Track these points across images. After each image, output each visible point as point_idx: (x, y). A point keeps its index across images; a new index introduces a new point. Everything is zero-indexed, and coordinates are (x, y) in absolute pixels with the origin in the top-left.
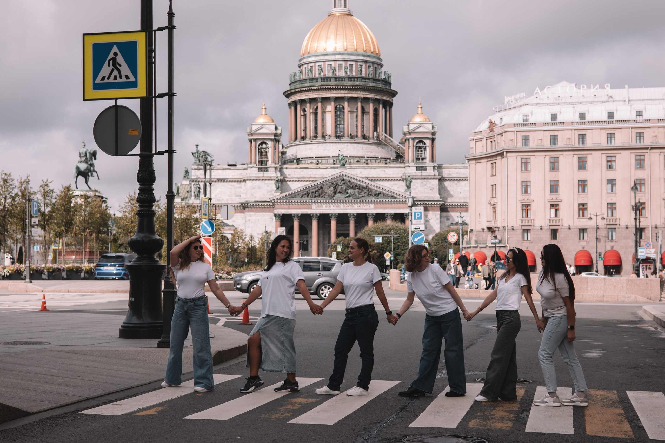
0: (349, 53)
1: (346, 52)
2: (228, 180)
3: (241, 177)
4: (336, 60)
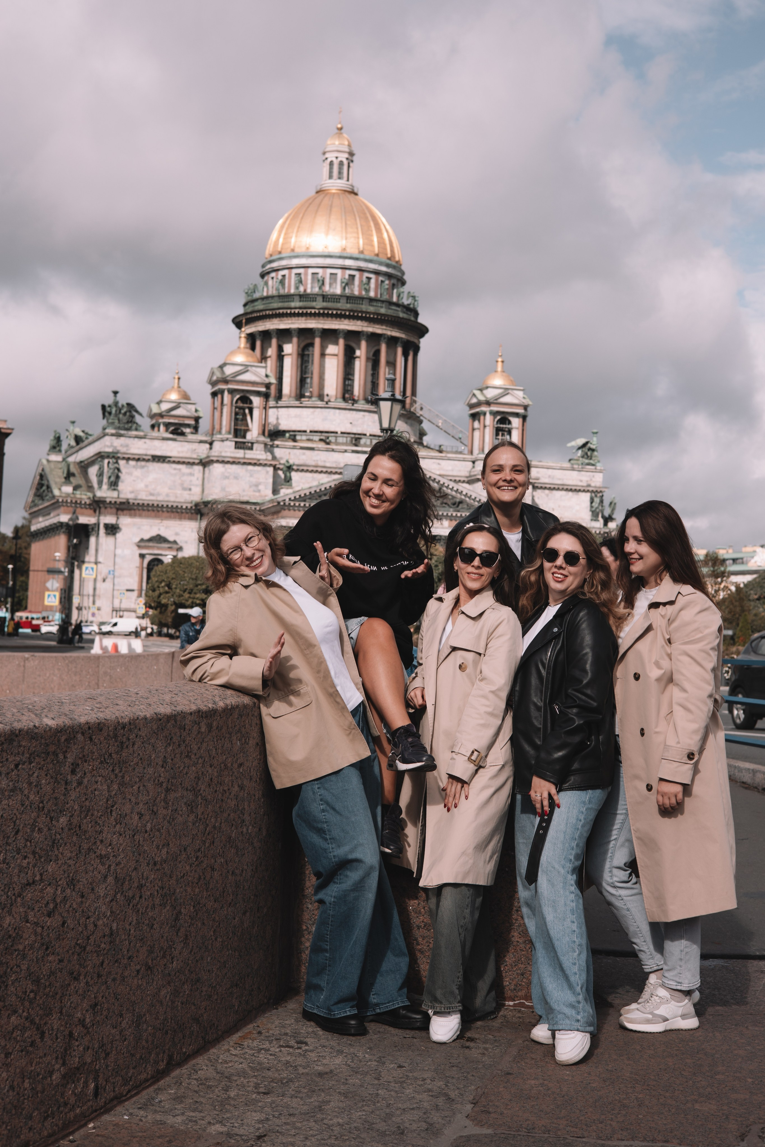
0: (368, 257)
1: (362, 256)
2: (172, 459)
3: (195, 456)
4: (344, 268)
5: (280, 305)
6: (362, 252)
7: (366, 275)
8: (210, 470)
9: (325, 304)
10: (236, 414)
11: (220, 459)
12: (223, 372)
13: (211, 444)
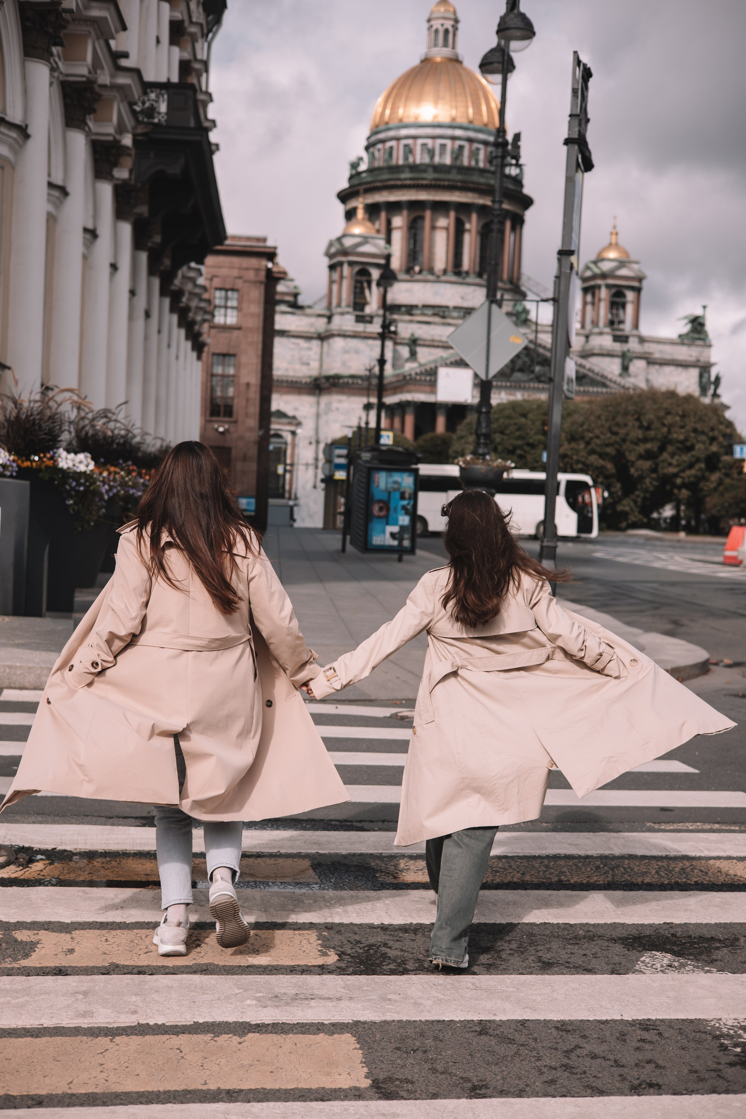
0: (478, 127)
1: (471, 126)
2: (291, 334)
3: (312, 330)
4: (454, 138)
5: (390, 176)
6: (471, 122)
7: (476, 145)
8: (329, 345)
9: (436, 176)
10: (355, 287)
11: (342, 333)
12: (341, 244)
13: (330, 318)
